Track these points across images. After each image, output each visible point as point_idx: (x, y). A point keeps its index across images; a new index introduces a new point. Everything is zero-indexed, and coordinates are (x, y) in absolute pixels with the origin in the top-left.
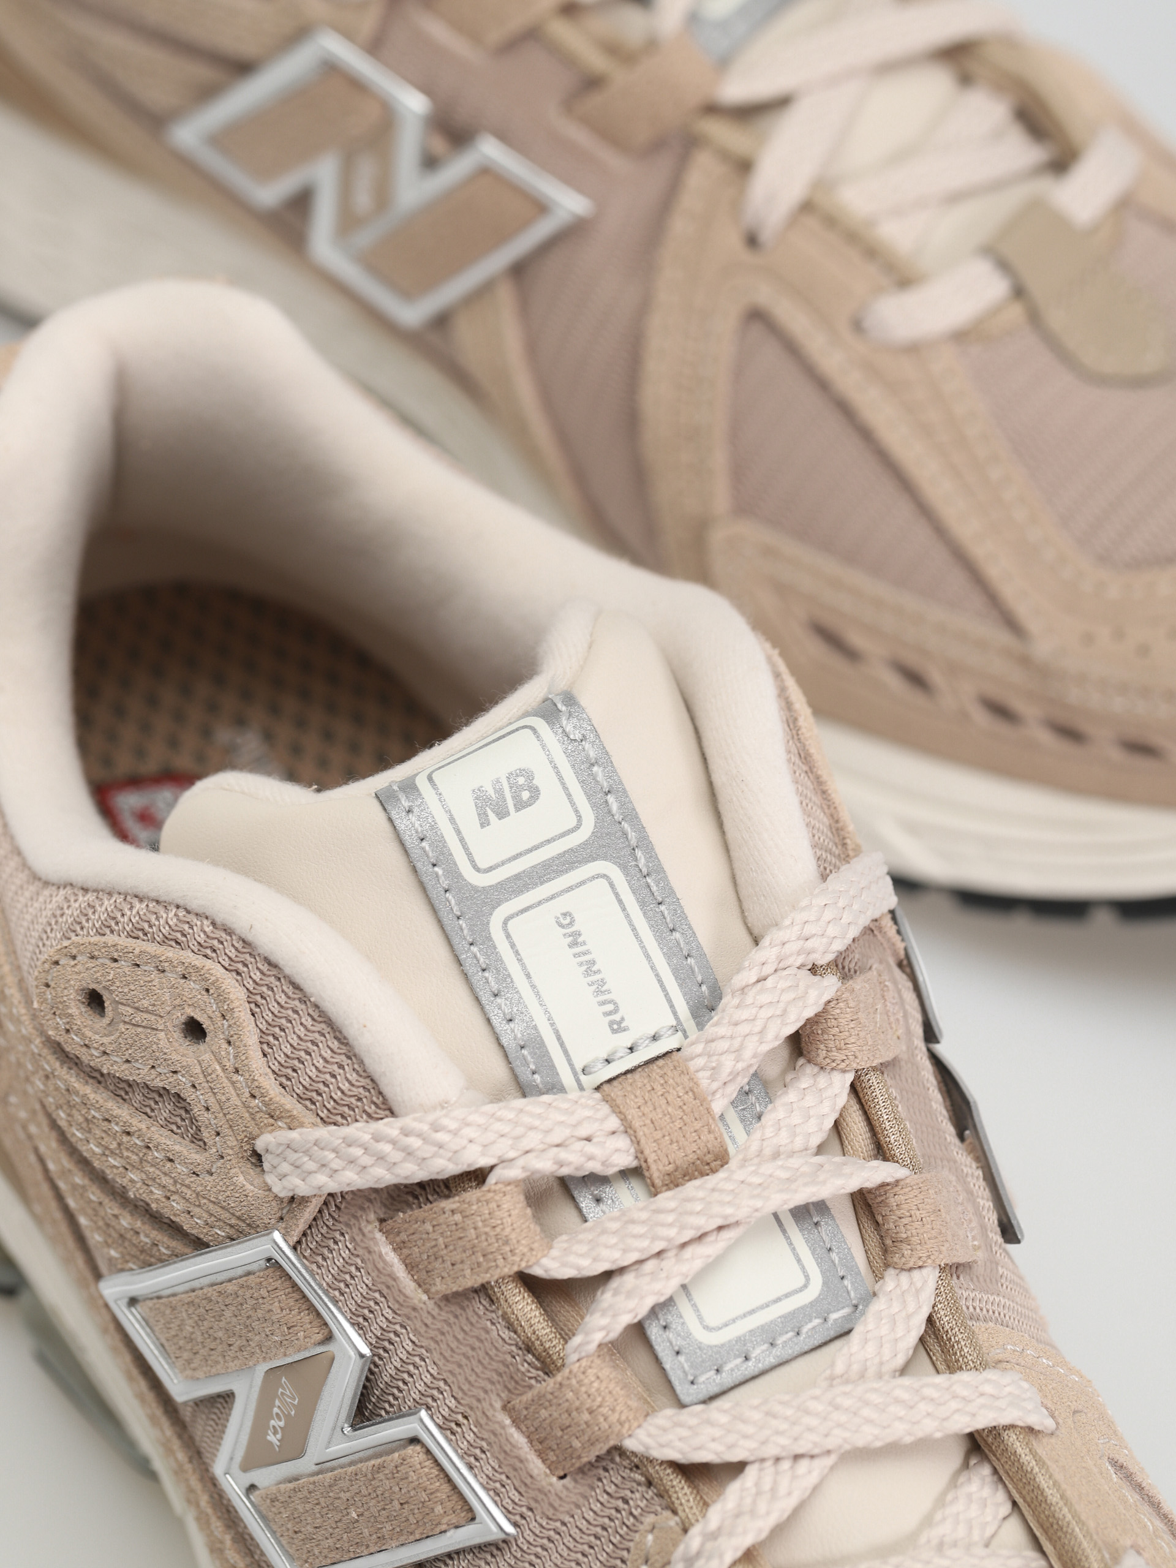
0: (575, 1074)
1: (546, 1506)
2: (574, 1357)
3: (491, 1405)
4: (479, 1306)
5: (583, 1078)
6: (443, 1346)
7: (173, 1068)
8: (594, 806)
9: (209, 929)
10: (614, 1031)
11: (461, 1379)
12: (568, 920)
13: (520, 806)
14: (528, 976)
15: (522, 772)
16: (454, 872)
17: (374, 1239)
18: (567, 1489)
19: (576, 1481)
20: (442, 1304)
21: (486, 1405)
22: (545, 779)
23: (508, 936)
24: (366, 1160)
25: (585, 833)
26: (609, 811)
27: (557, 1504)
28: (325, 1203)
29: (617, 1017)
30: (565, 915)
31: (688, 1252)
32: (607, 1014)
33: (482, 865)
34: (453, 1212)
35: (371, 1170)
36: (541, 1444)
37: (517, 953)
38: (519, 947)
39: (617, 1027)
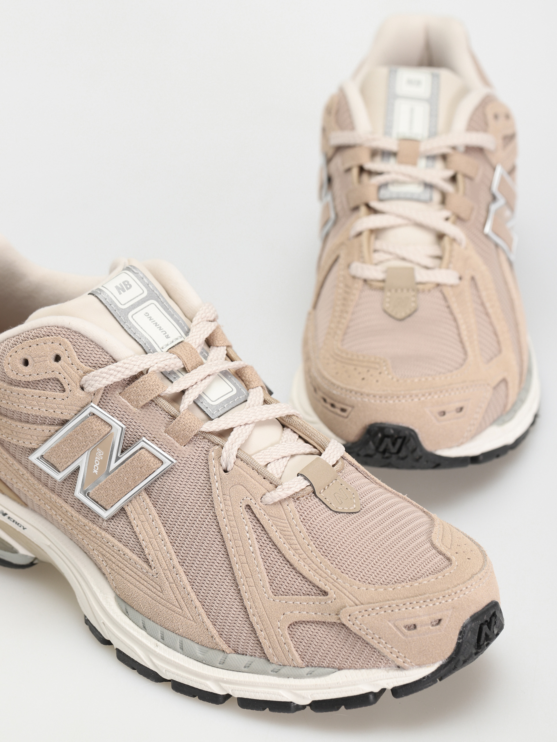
0: (160, 349)
1: (182, 454)
2: (183, 410)
3: (161, 432)
4: (152, 407)
5: (162, 350)
6: (144, 421)
7: (53, 370)
8: (146, 287)
9: (57, 329)
10: (167, 338)
11: (151, 428)
12: (147, 314)
13: (128, 289)
14: (142, 328)
15: (126, 281)
16: (116, 306)
17: (119, 398)
18: (186, 448)
19: (188, 446)
20: (142, 410)
21: (160, 432)
22: (131, 282)
23: (134, 320)
24: (115, 373)
25: (146, 293)
26: (150, 288)
27: (185, 453)
28: (105, 390)
29: (167, 335)
30: (146, 313)
31: (203, 381)
32: (164, 334)
33: (123, 303)
34: (142, 382)
35: (117, 375)
36: (177, 438)
37: (137, 323)
38: (137, 321)
39: (168, 337)
